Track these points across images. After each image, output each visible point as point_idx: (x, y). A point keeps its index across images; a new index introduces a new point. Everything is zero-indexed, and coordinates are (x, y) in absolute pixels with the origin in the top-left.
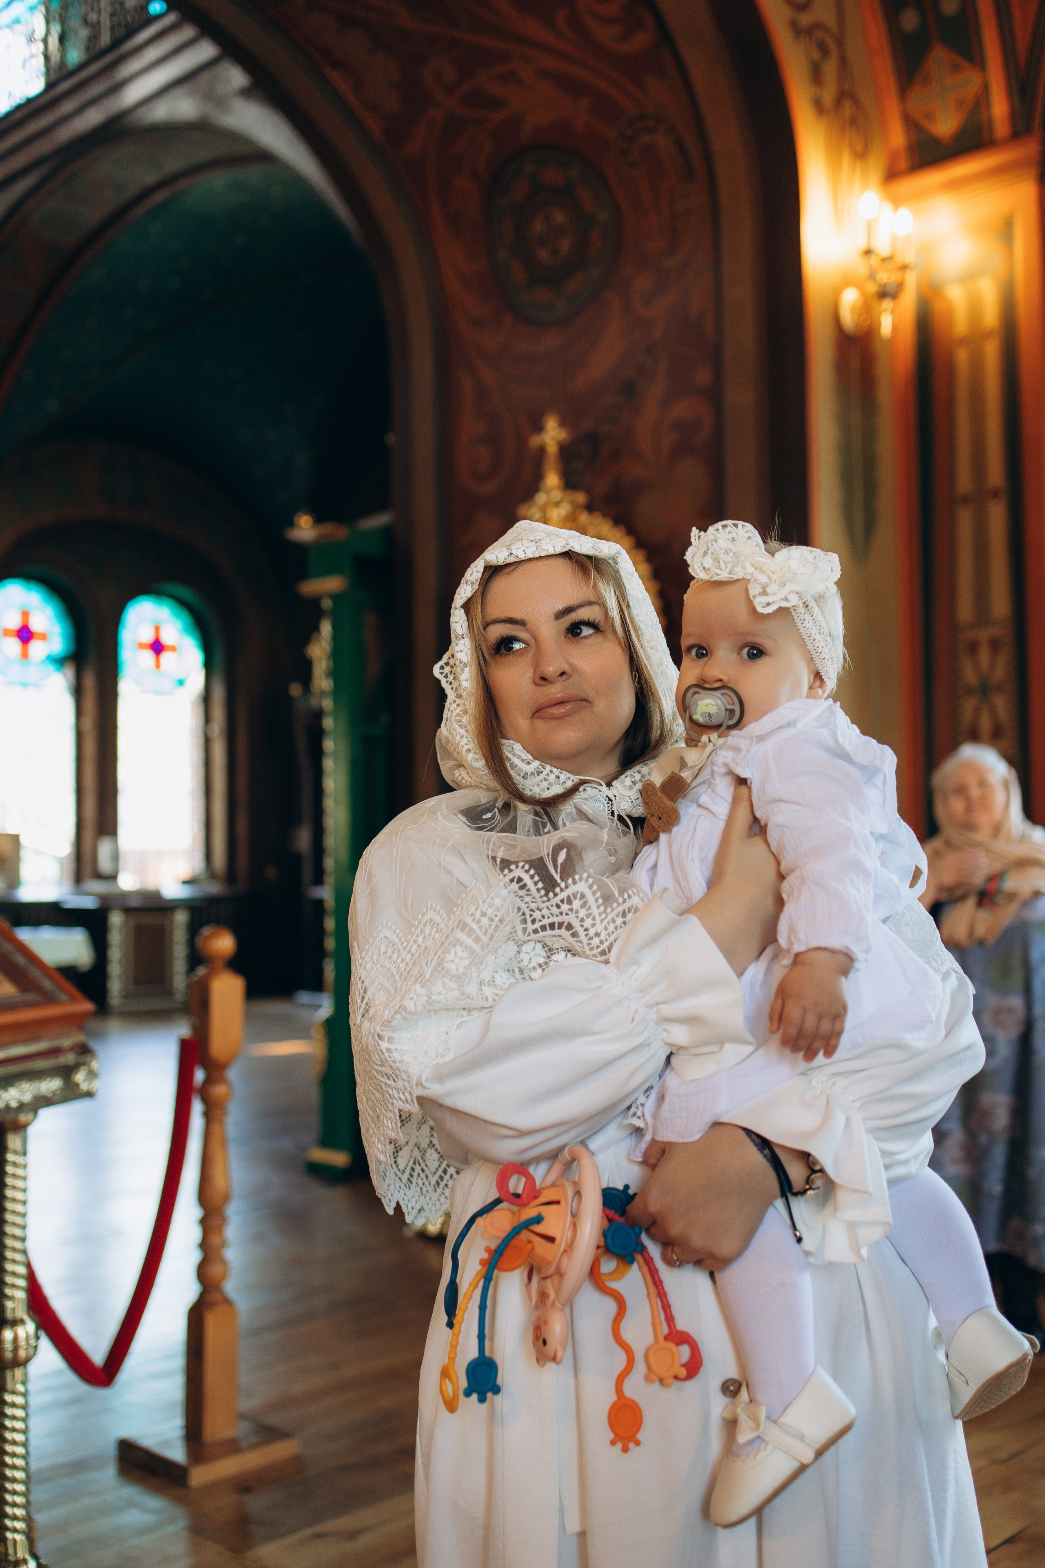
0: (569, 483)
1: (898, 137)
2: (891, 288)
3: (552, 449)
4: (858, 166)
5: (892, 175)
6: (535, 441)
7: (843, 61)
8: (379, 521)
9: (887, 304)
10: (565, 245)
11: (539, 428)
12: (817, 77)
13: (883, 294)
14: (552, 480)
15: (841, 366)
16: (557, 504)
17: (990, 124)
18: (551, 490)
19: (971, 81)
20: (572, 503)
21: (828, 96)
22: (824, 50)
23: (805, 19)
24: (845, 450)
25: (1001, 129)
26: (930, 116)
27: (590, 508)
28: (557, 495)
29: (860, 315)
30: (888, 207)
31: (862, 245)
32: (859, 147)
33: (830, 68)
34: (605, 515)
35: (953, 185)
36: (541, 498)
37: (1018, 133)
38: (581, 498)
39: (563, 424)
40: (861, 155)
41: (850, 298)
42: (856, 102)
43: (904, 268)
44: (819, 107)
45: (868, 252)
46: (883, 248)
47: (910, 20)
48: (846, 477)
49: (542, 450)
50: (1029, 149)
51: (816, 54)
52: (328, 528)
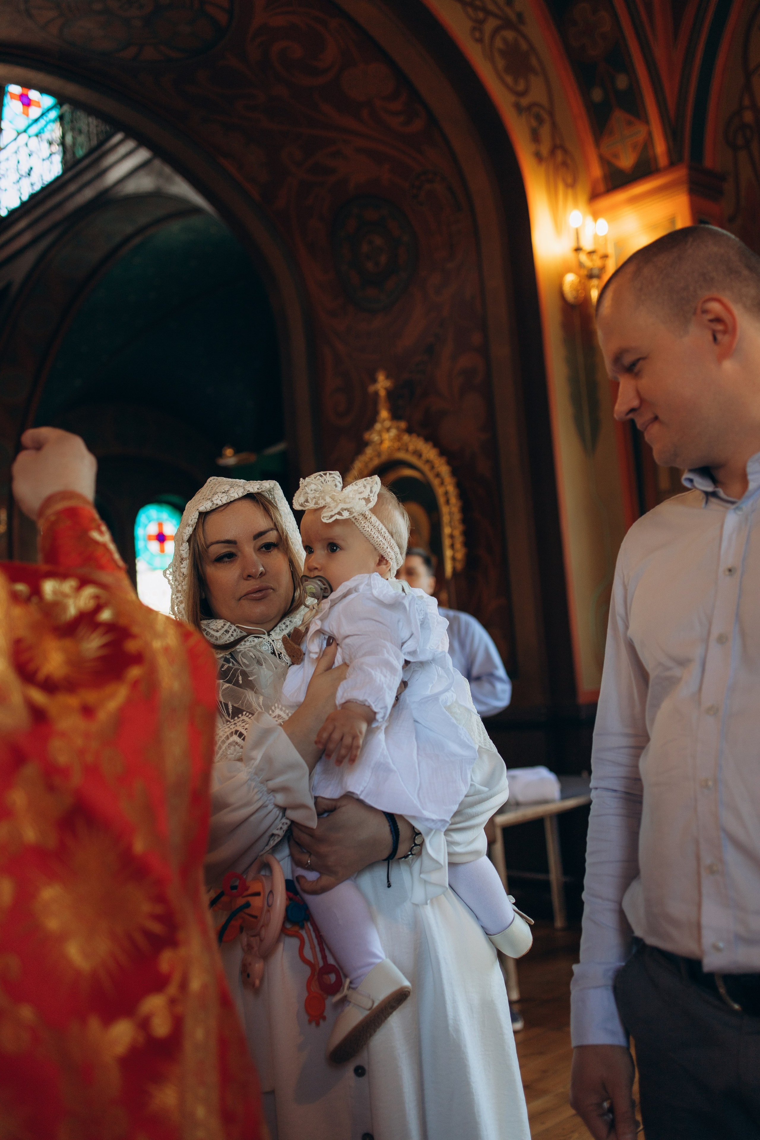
0: (395, 416)
1: (597, 171)
2: (596, 272)
3: (382, 393)
4: (570, 192)
5: (594, 196)
6: (372, 389)
7: (554, 126)
8: (280, 447)
9: (595, 282)
10: (383, 259)
11: (374, 381)
12: (535, 137)
13: (591, 276)
14: (384, 414)
15: (567, 325)
16: (388, 430)
17: (655, 158)
18: (384, 420)
19: (641, 130)
20: (398, 428)
21: (545, 150)
22: (540, 120)
23: (525, 102)
24: (574, 381)
25: (663, 161)
26: (616, 156)
27: (409, 431)
28: (388, 424)
29: (578, 291)
30: (589, 219)
31: (573, 245)
32: (570, 180)
33: (545, 131)
34: (419, 435)
35: (634, 200)
36: (378, 426)
37: (672, 164)
38: (403, 425)
39: (387, 377)
40: (571, 185)
41: (570, 279)
42: (565, 151)
43: (605, 257)
44: (539, 157)
45: (578, 250)
46: (587, 245)
47: (597, 95)
48: (576, 399)
49: (376, 394)
50: (681, 173)
51: (534, 123)
52: (244, 455)
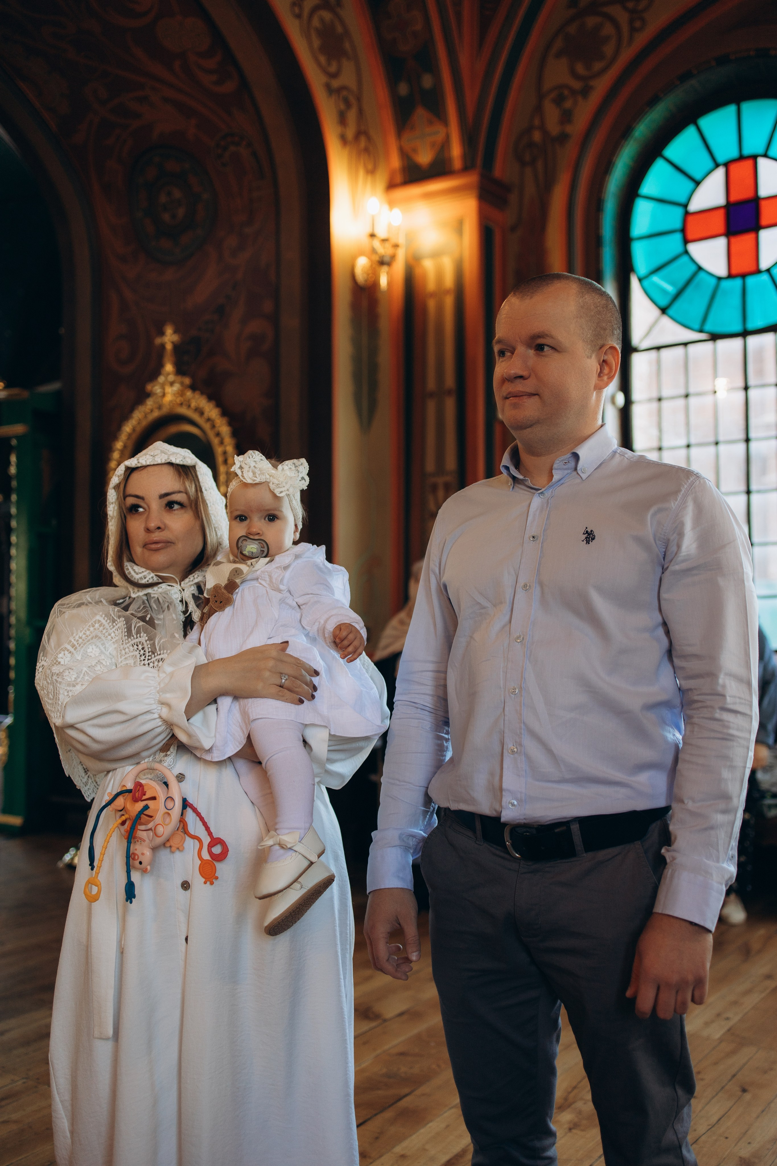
0: (180, 371)
1: (396, 162)
2: (387, 259)
3: (169, 347)
4: (369, 178)
5: (391, 186)
6: (158, 341)
7: (361, 112)
8: (54, 386)
9: (384, 269)
10: (181, 212)
11: (162, 333)
12: (342, 120)
13: (382, 263)
14: (169, 367)
15: (355, 306)
16: (172, 384)
17: (450, 160)
18: (168, 374)
19: (440, 131)
20: (182, 384)
21: (350, 133)
22: (348, 104)
23: (336, 83)
24: (357, 360)
25: (457, 164)
26: (415, 150)
27: (193, 387)
28: (171, 378)
29: (368, 275)
30: (386, 207)
31: (369, 230)
32: (370, 167)
33: (352, 116)
34: (202, 393)
35: (428, 196)
36: (161, 379)
37: (467, 168)
38: (187, 381)
39: (175, 332)
40: (371, 172)
41: (362, 263)
42: (369, 138)
43: (396, 246)
44: (343, 140)
45: (372, 236)
46: (382, 232)
47: (403, 89)
48: (357, 377)
49: (163, 346)
50: (471, 179)
51: (342, 106)
52: (15, 391)
